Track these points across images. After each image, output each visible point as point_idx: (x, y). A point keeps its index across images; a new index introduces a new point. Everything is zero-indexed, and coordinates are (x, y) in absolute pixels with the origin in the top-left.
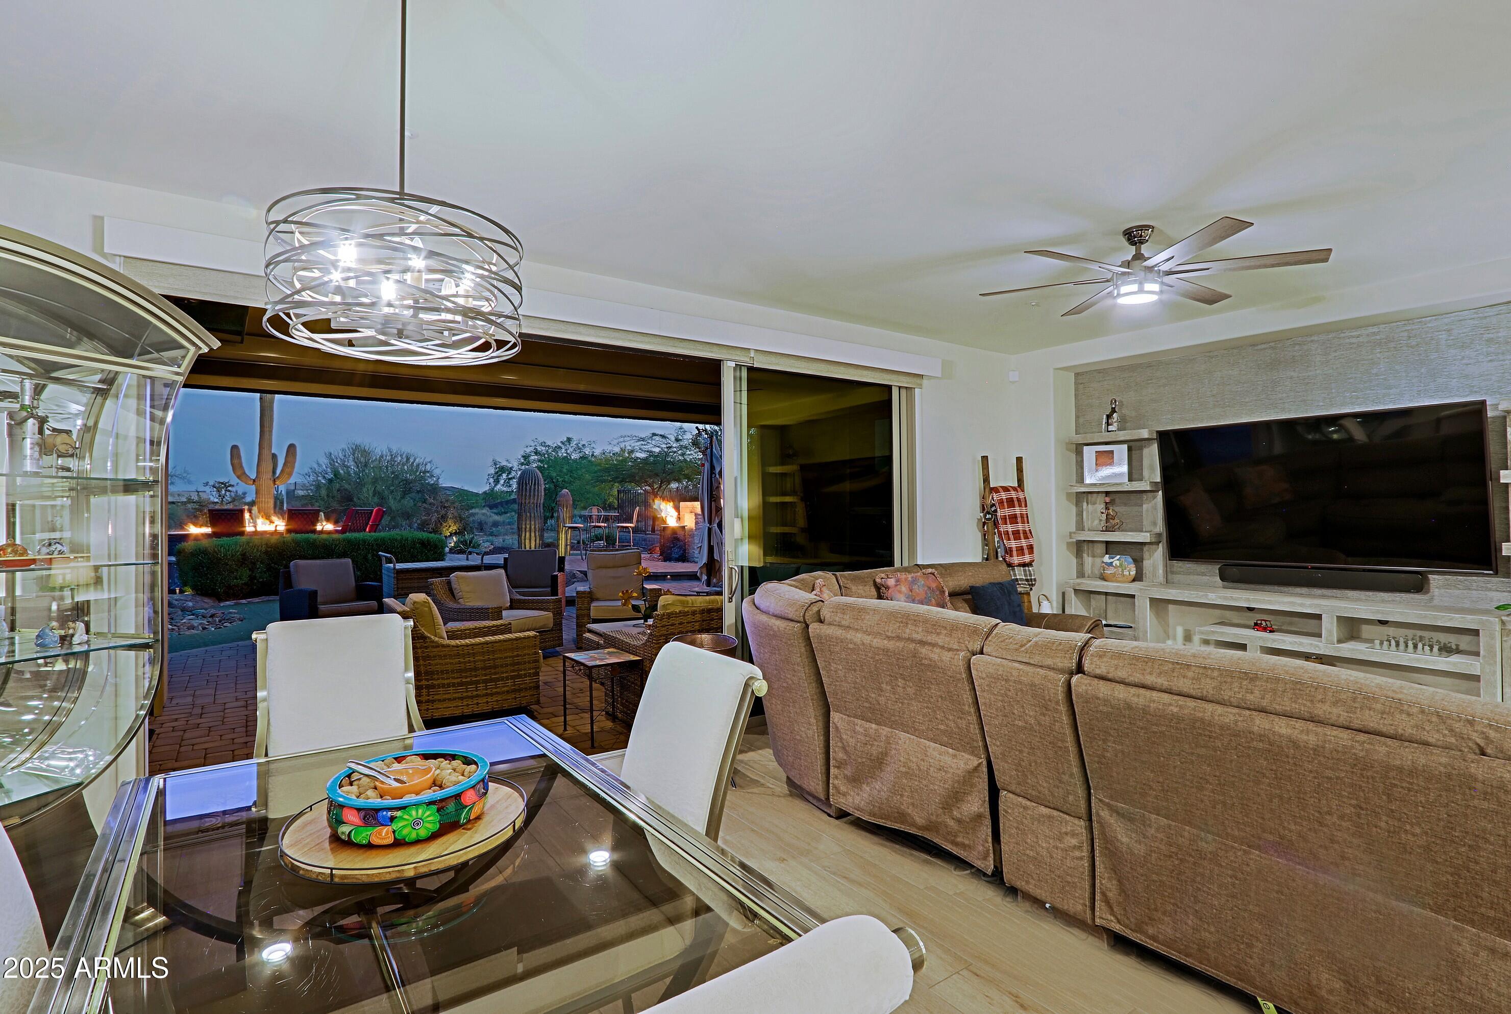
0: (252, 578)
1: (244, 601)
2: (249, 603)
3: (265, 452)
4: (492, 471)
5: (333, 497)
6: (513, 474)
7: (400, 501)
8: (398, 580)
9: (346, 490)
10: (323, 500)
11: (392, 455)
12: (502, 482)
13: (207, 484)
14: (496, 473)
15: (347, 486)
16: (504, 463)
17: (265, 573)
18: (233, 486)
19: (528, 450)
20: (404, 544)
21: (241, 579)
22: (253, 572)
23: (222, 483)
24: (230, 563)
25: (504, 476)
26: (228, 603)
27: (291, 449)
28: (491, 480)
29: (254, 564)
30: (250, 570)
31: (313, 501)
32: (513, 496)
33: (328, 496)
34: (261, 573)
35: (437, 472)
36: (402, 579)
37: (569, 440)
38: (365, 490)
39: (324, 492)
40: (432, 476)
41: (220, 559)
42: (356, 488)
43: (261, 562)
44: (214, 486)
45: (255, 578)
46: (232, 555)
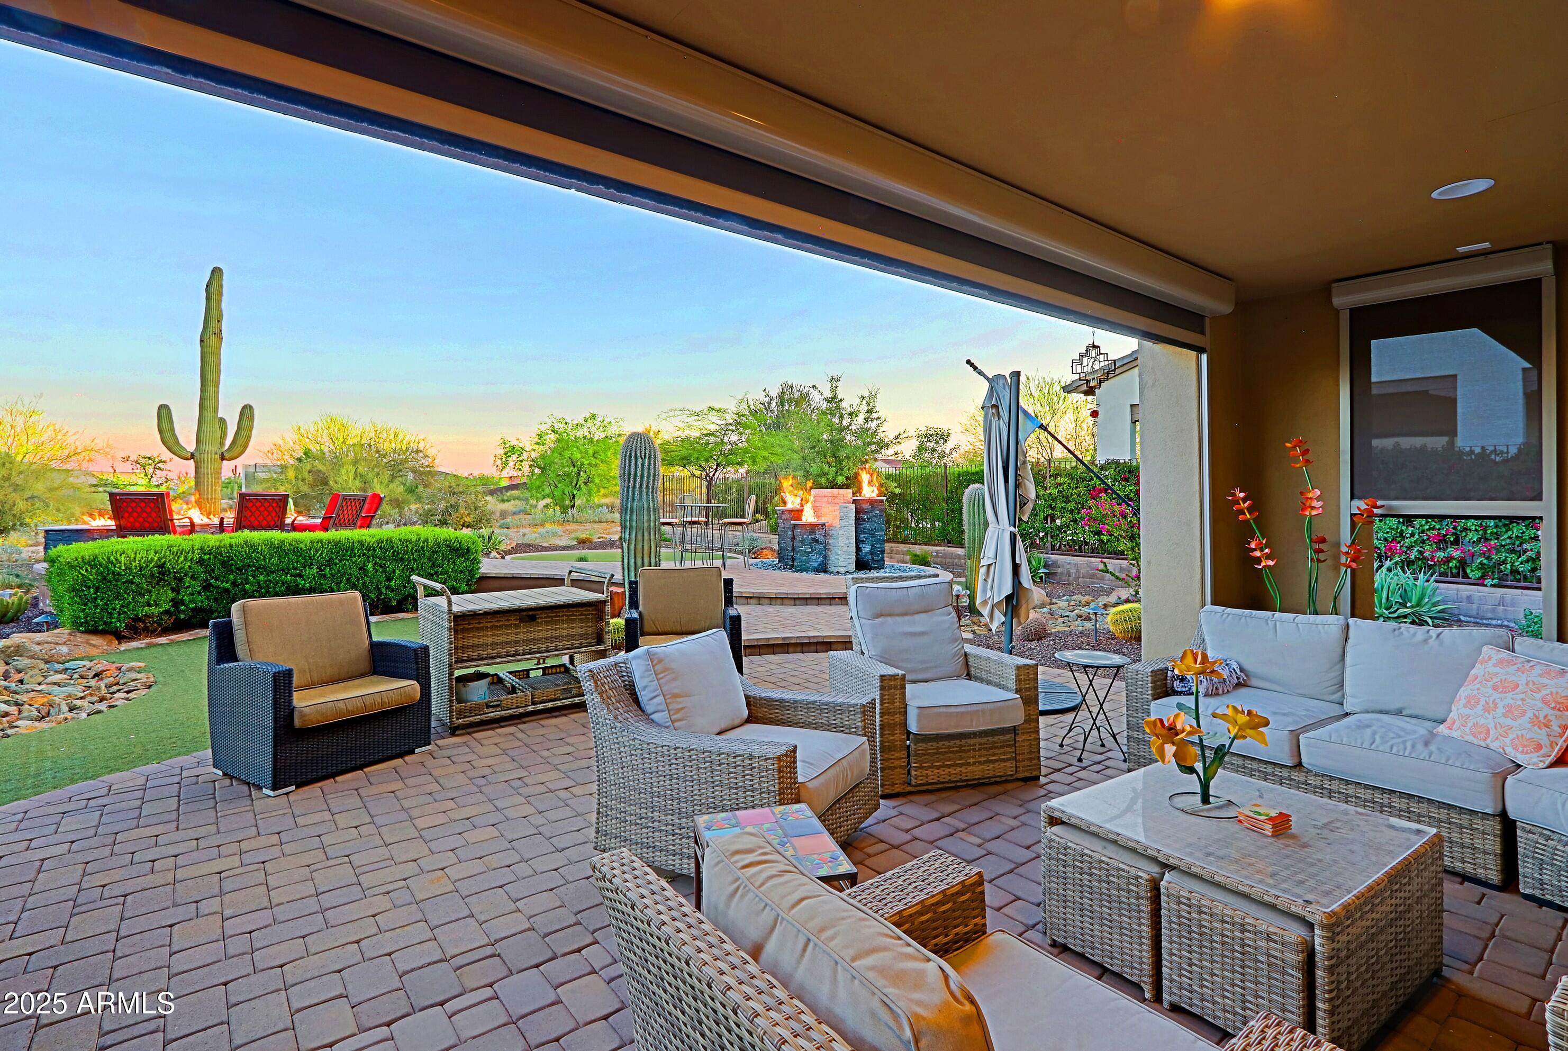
0: (176, 603)
1: (163, 640)
2: (173, 642)
3: (208, 415)
4: (502, 451)
5: (303, 480)
6: (525, 456)
7: (387, 486)
8: (456, 631)
9: (320, 471)
10: (290, 482)
11: (376, 431)
12: (511, 464)
13: (127, 459)
14: (505, 454)
15: (321, 467)
16: (514, 442)
17: (199, 593)
18: (165, 462)
19: (543, 427)
20: (422, 548)
21: (157, 605)
22: (178, 593)
23: (150, 458)
24: (137, 580)
25: (514, 457)
26: (134, 644)
27: (247, 413)
28: (499, 462)
29: (180, 580)
30: (173, 590)
31: (278, 484)
32: (524, 480)
33: (296, 478)
34: (192, 594)
35: (430, 452)
36: (463, 630)
37: (594, 416)
38: (343, 471)
39: (291, 474)
40: (426, 456)
41: (119, 574)
42: (333, 469)
43: (193, 578)
44: (137, 462)
45: (182, 602)
46: (141, 568)
